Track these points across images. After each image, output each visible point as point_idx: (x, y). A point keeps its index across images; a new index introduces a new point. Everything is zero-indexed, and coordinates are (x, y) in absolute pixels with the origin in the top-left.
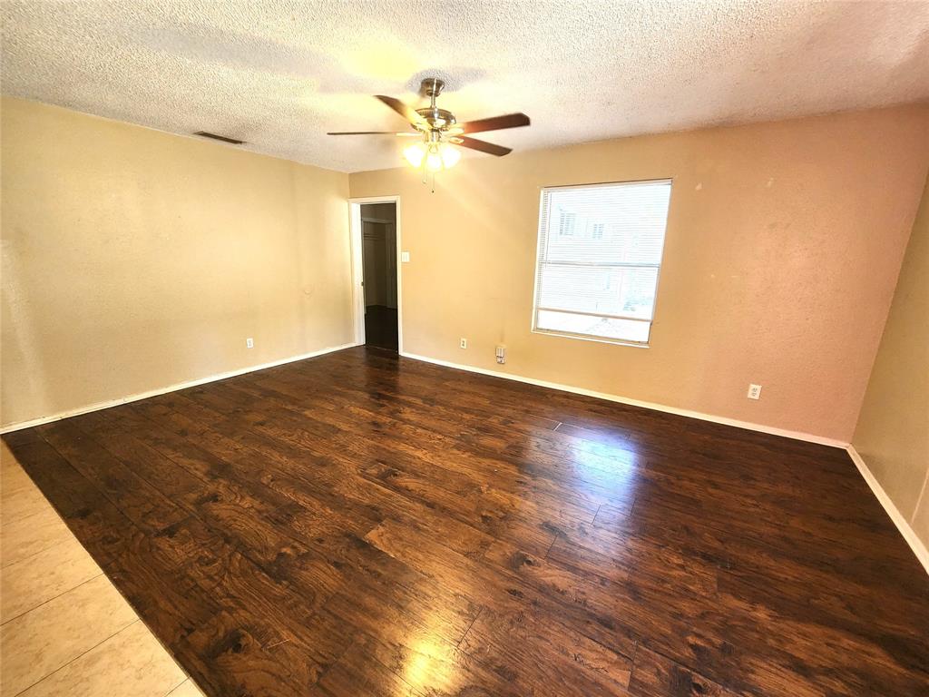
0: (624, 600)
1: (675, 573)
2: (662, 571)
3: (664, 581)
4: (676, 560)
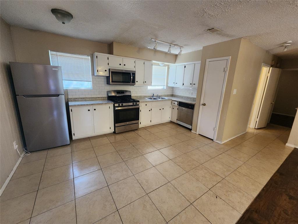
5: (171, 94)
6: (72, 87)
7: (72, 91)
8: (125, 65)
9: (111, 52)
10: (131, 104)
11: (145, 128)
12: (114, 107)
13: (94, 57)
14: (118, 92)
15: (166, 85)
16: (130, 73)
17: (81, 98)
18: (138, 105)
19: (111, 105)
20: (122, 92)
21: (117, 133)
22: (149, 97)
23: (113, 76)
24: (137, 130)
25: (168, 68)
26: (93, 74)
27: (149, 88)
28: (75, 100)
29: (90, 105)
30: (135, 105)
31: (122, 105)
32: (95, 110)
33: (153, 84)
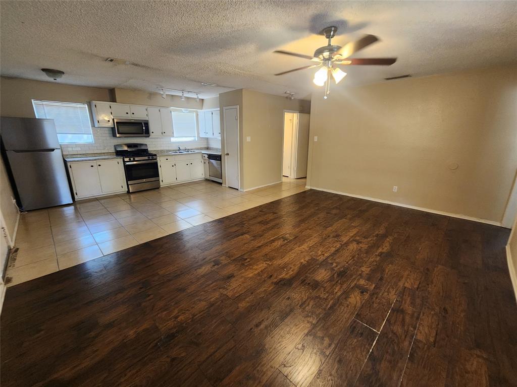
0: (180, 285)
1: (176, 311)
2: (181, 306)
3: (176, 303)
4: (181, 318)
5: (206, 146)
6: (67, 142)
7: (67, 146)
8: (133, 114)
9: (113, 100)
10: (146, 158)
11: (170, 188)
12: (124, 162)
13: (92, 106)
14: (129, 146)
15: (196, 136)
16: (141, 123)
17: (80, 154)
18: (156, 159)
19: (120, 160)
20: (135, 145)
21: (132, 193)
22: (173, 151)
23: (119, 126)
24: (158, 188)
25: (197, 115)
26: (93, 126)
27: (173, 140)
28: (73, 155)
29: (92, 160)
30: (151, 160)
31: (134, 159)
32: (100, 165)
33: (175, 134)
